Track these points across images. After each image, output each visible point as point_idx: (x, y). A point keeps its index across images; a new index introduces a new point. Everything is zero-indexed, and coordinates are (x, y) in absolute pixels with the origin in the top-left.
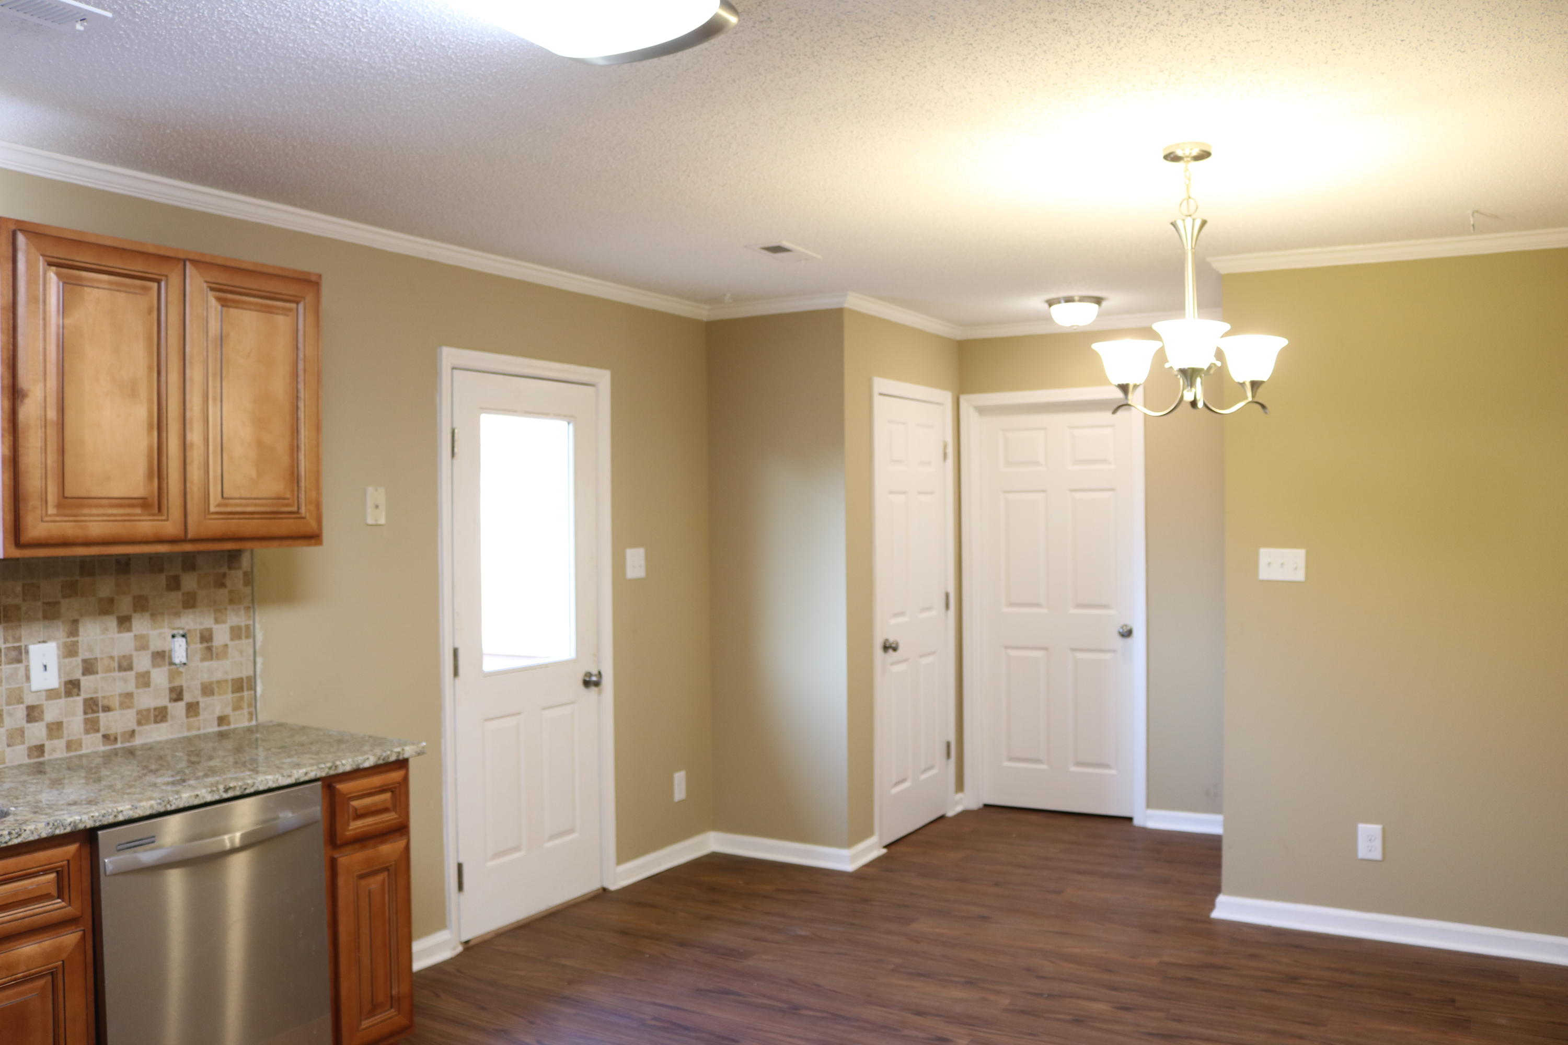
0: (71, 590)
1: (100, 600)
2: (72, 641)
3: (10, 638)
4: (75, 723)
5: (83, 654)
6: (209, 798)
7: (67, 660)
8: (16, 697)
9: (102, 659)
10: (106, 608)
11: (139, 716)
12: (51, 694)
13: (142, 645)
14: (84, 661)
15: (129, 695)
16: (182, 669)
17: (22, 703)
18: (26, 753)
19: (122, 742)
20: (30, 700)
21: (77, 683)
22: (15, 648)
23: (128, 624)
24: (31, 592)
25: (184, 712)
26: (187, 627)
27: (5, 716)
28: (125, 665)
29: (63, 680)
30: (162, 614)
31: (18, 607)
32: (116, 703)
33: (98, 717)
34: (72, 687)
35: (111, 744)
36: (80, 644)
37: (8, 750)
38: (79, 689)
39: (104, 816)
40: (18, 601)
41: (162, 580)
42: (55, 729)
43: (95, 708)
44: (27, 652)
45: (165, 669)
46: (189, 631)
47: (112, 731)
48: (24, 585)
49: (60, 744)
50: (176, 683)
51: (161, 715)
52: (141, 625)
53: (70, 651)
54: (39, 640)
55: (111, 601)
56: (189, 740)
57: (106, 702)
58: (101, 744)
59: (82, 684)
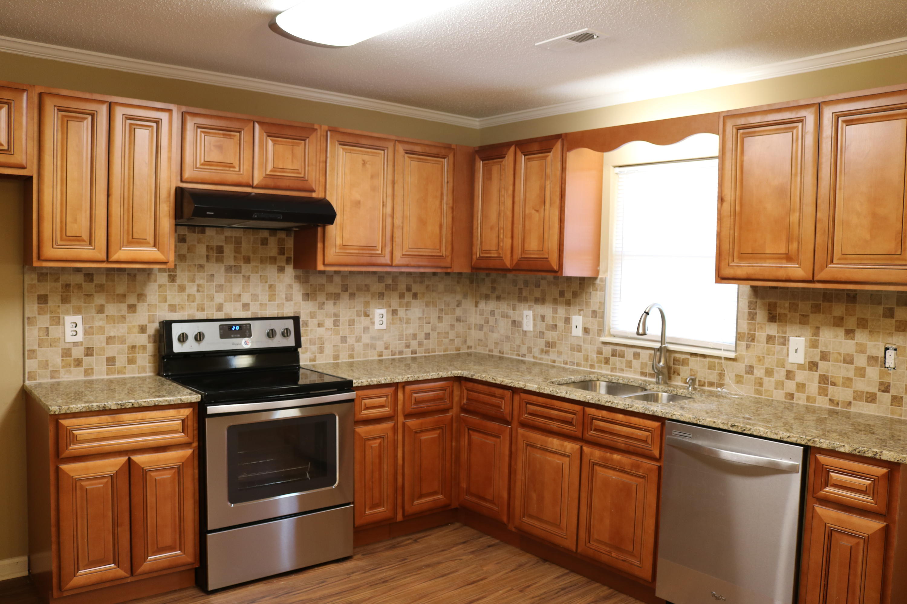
0: (816, 309)
1: (835, 317)
2: (815, 339)
3: (780, 331)
4: (813, 387)
5: (822, 348)
6: (721, 426)
7: (811, 349)
8: (781, 363)
9: (833, 353)
10: (838, 322)
11: (855, 394)
12: (800, 367)
13: (861, 349)
14: (822, 352)
15: (850, 380)
16: (891, 372)
17: (784, 368)
18: (784, 395)
19: (841, 407)
20: (789, 367)
21: (816, 363)
22: (783, 337)
23: (852, 335)
24: (793, 308)
25: (889, 401)
26: (898, 344)
27: (775, 372)
28: (848, 360)
29: (808, 360)
30: (879, 332)
31: (786, 315)
32: (840, 382)
33: (828, 387)
34: (813, 366)
35: (834, 406)
36: (820, 341)
37: (775, 391)
38: (817, 368)
39: (667, 413)
40: (786, 312)
41: (880, 310)
42: (801, 387)
43: (826, 381)
44: (789, 340)
45: (877, 369)
46: (899, 347)
47: (836, 398)
48: (790, 303)
49: (803, 396)
50: (885, 380)
51: (871, 398)
52: (861, 337)
53: (814, 344)
54: (796, 335)
55: (842, 319)
56: (892, 421)
57: (833, 380)
58: (828, 404)
59: (819, 365)
